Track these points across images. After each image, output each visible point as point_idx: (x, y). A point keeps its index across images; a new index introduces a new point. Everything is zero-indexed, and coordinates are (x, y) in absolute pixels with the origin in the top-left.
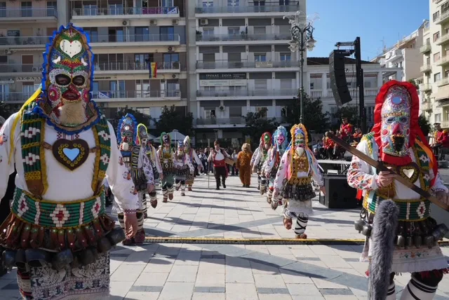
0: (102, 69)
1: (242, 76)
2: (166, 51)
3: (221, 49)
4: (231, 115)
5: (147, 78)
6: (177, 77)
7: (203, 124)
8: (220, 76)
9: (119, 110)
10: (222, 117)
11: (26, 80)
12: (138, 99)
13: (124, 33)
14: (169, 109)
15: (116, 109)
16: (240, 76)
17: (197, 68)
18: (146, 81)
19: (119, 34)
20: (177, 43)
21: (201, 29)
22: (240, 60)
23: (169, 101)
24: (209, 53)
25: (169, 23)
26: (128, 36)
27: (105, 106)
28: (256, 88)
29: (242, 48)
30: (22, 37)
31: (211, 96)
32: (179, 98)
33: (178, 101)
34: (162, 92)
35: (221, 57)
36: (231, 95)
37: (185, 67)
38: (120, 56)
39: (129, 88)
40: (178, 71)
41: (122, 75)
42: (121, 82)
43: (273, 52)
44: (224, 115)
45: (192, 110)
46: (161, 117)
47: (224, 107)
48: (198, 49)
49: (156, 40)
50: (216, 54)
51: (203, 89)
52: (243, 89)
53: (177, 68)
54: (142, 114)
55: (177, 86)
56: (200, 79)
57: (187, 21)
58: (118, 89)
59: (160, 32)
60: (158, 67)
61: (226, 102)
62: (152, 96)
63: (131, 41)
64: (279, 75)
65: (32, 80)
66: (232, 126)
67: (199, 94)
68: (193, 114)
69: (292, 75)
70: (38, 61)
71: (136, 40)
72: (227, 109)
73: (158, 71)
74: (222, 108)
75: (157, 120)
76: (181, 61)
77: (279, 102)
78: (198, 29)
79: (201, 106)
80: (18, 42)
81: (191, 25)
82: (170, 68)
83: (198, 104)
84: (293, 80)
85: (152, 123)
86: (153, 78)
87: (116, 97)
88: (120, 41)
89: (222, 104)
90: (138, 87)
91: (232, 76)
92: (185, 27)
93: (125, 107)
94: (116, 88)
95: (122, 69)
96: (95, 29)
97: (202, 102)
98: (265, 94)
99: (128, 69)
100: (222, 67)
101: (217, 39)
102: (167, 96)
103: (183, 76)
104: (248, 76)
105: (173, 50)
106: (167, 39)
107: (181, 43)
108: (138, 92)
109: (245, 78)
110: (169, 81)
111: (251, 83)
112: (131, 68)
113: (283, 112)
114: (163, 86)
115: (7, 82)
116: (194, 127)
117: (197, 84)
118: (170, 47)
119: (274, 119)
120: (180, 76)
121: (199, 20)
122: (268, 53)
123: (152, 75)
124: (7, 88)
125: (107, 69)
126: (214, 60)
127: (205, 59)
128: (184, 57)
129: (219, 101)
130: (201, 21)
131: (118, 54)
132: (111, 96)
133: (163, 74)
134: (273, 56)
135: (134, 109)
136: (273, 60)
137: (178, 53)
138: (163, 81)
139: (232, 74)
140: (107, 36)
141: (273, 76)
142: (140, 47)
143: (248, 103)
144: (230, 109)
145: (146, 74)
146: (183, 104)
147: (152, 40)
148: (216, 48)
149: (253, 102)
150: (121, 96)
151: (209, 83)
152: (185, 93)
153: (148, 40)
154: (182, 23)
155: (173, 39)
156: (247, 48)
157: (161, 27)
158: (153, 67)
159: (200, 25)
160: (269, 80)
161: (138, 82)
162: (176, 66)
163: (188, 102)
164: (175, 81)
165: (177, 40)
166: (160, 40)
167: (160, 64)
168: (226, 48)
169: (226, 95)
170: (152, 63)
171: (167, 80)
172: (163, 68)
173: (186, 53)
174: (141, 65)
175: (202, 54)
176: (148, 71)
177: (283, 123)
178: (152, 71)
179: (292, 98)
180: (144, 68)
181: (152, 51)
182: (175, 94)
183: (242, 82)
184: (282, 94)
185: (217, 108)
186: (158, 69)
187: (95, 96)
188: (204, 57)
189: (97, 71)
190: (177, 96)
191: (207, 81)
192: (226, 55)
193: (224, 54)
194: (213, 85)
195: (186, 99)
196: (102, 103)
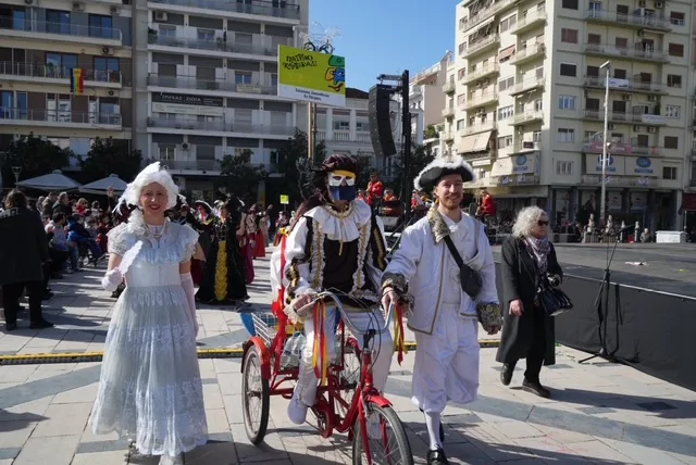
1: (218, 101)
2: (98, 52)
3: (186, 60)
4: (198, 157)
5: (67, 91)
6: (116, 95)
8: (184, 99)
9: (16, 139)
10: (185, 159)
12: (50, 122)
13: (28, 17)
14: (104, 143)
15: (11, 136)
16: (214, 102)
17: (148, 84)
18: (63, 97)
19: (17, 18)
20: (118, 43)
21: (156, 27)
22: (215, 78)
23: (103, 130)
24: (168, 63)
25: (105, 11)
26: (34, 22)
28: (236, 121)
29: (218, 62)
31: (168, 127)
32: (119, 127)
33: (116, 131)
34: (91, 115)
35: (186, 71)
36: (199, 128)
37: (129, 81)
38: (20, 52)
39: (35, 104)
40: (119, 85)
41: (25, 83)
42: (21, 94)
43: (262, 72)
44: (189, 155)
45: (139, 146)
46: (89, 153)
47: (189, 145)
48: (150, 56)
49: (82, 34)
50: (179, 66)
51: (158, 115)
52: (217, 120)
53: (117, 80)
54: (58, 148)
55: (117, 109)
56: (153, 100)
57: (134, 11)
58: (15, 106)
59: (90, 24)
60: (84, 77)
61: (192, 138)
62: (74, 120)
63: (39, 30)
64: (269, 105)
66: (200, 173)
67: (150, 123)
68: (143, 153)
69: (287, 107)
71: (48, 30)
72: (193, 148)
73: (86, 83)
74: (185, 146)
75: (84, 159)
76: (124, 71)
77: (268, 143)
78: (151, 25)
79: (153, 141)
81: (140, 18)
82: (106, 80)
83: (150, 138)
84: (288, 114)
85: (73, 161)
86: (77, 93)
87: (12, 118)
88: (20, 29)
89: (186, 140)
90: (51, 104)
91: (202, 100)
92: (130, 22)
93: (27, 133)
94: (11, 103)
95: (22, 73)
97: (155, 135)
98: (250, 130)
99: (34, 75)
100: (189, 87)
101: (181, 44)
102: (100, 121)
103: (126, 94)
104: (225, 104)
105: (111, 52)
106: (100, 35)
107: (124, 43)
108: (50, 113)
109: (220, 105)
110: (102, 100)
111: (230, 113)
112: (38, 73)
113: (273, 156)
114: (92, 106)
117: (147, 109)
118: (106, 48)
119: (262, 166)
120: (121, 93)
121: (154, 13)
122: (254, 74)
123: (76, 88)
126: (176, 75)
127: (161, 72)
128: (130, 62)
129: (181, 136)
130: (157, 15)
131: (15, 49)
132: (3, 115)
133: (93, 88)
134: (262, 77)
135: (44, 139)
136: (262, 83)
137: (118, 58)
138: (93, 98)
139: (202, 97)
141: (262, 105)
142: (55, 42)
143: (225, 142)
144: (198, 149)
145: (64, 85)
146: (126, 136)
147: (75, 34)
148: (179, 58)
149: (232, 141)
150: (21, 116)
151: (166, 107)
152: (128, 119)
153: (69, 33)
154: (125, 13)
155: (111, 36)
156: (225, 62)
157: (90, 15)
158: (77, 76)
159: (154, 20)
160: (254, 112)
161: (51, 96)
162: (114, 78)
164: (114, 101)
165: (118, 38)
166: (90, 35)
167: (89, 71)
168: (193, 59)
169: (191, 128)
170: (75, 70)
171: (101, 98)
172: (93, 79)
173: (131, 59)
174: (58, 70)
175: (156, 64)
176: (68, 81)
177: (273, 172)
178: (76, 82)
179: (286, 138)
180: (62, 76)
181: (77, 50)
182: (112, 121)
183: (217, 111)
184: (273, 131)
185: (177, 145)
186: (86, 79)
188: (159, 69)
190: (116, 123)
191: (164, 104)
192: (193, 69)
193: (191, 67)
194: (172, 111)
195: (129, 129)
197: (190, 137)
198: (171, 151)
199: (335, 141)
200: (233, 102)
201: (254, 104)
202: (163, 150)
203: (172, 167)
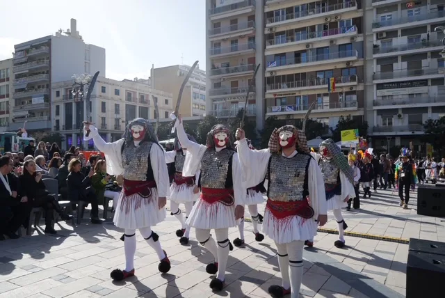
0: (289, 87)
1: (424, 83)
2: (344, 66)
3: (400, 59)
4: (410, 123)
5: (326, 91)
6: (354, 89)
7: (379, 130)
8: (399, 85)
10: (400, 124)
11: (233, 100)
12: (319, 110)
13: (307, 55)
14: (345, 119)
15: (299, 120)
16: (421, 84)
17: (373, 79)
18: (326, 95)
19: (303, 56)
20: (355, 58)
21: (378, 43)
22: (421, 67)
23: (346, 111)
24: (387, 64)
25: (347, 41)
26: (310, 57)
27: (291, 118)
28: (439, 94)
29: (424, 55)
30: (231, 68)
31: (387, 104)
32: (356, 108)
33: (353, 111)
34: (340, 103)
35: (400, 66)
36: (411, 102)
37: (362, 79)
38: (304, 74)
39: (312, 100)
40: (355, 83)
41: (306, 90)
42: (305, 96)
44: (403, 122)
45: (368, 119)
46: (337, 126)
47: (402, 115)
48: (375, 61)
49: (335, 58)
50: (394, 64)
51: (380, 98)
52: (423, 96)
53: (354, 81)
55: (354, 97)
56: (378, 89)
57: (365, 36)
58: (302, 103)
59: (339, 50)
60: (336, 81)
61: (405, 110)
62: (331, 107)
63: (313, 61)
65: (238, 100)
66: (410, 133)
67: (375, 104)
68: (369, 123)
70: (243, 84)
71: (317, 60)
72: (406, 118)
73: (337, 85)
74: (400, 116)
75: (334, 129)
76: (358, 74)
78: (375, 43)
79: (378, 114)
80: (228, 71)
81: (368, 40)
82: (348, 81)
83: (375, 113)
85: (330, 131)
86: (331, 91)
87: (300, 109)
88: (304, 62)
89: (400, 112)
91: (411, 84)
92: (363, 43)
94: (300, 102)
95: (305, 85)
96: (283, 55)
97: (378, 111)
99: (310, 85)
100: (401, 76)
101: (396, 50)
102: (345, 106)
103: (360, 88)
104: (429, 83)
105: (351, 64)
106: (344, 56)
107: (359, 57)
108: (318, 105)
109: (426, 85)
110: (347, 93)
111: (434, 90)
112: (312, 84)
114: (341, 98)
115: (221, 102)
116: (370, 134)
117: (374, 94)
118: (348, 63)
120: (357, 87)
121: (377, 34)
123: (331, 88)
124: (221, 107)
125: (292, 86)
126: (392, 70)
127: (382, 70)
128: (362, 68)
129: (397, 109)
130: (379, 35)
131: (302, 73)
132: (295, 109)
133: (341, 87)
135: (314, 120)
137: (355, 67)
139: (412, 82)
140: (293, 59)
142: (320, 65)
143: (430, 110)
144: (409, 117)
145: (325, 88)
146: (361, 113)
147: (331, 58)
148: (395, 59)
149: (435, 109)
150: (304, 108)
151: (386, 92)
152: (361, 103)
153: (328, 58)
154: (359, 39)
155: (351, 55)
156: (429, 54)
157: (340, 45)
158: (331, 82)
159: (378, 39)
161: (319, 95)
162: (353, 79)
163: (365, 111)
164: (352, 93)
165: (355, 55)
166: (339, 57)
167: (338, 78)
168: (405, 57)
169: (404, 103)
170: (331, 79)
171: (345, 92)
172: (341, 82)
173: (363, 66)
174: (321, 81)
175: (379, 66)
176: (327, 86)
178: (331, 85)
180: (324, 83)
181: (332, 67)
182: (351, 105)
183: (423, 89)
185: (394, 116)
186: (337, 83)
187: (283, 110)
188: (382, 69)
189: (285, 89)
190: (354, 106)
191: (385, 90)
192: (405, 64)
193: (403, 63)
194: (391, 94)
195: (362, 109)
196: (289, 115)
197: (403, 109)
198: (390, 120)
200: (436, 81)
202: (384, 120)
203: (391, 130)
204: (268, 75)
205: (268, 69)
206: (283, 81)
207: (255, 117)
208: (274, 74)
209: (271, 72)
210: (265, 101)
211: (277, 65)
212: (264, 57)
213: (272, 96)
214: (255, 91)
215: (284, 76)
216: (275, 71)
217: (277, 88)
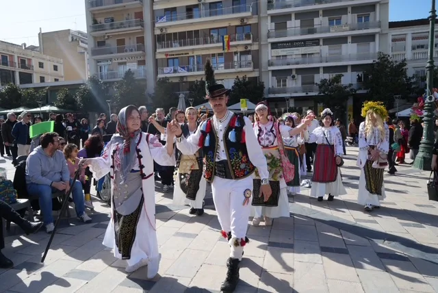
0: (181, 46)
1: (316, 42)
2: (238, 23)
3: (293, 17)
4: (303, 84)
5: (221, 51)
6: (249, 48)
7: (274, 93)
8: (292, 44)
10: (294, 85)
11: (120, 61)
13: (200, 10)
14: (241, 79)
15: (194, 82)
16: (313, 43)
17: (268, 37)
18: (220, 55)
19: (195, 12)
20: (249, 14)
22: (313, 25)
23: (242, 72)
24: (280, 21)
26: (203, 12)
27: (185, 80)
28: (330, 54)
29: (315, 13)
30: (117, 22)
31: (283, 65)
32: (251, 69)
33: (249, 72)
34: (235, 63)
35: (294, 24)
36: (304, 63)
37: (257, 38)
38: (197, 32)
40: (250, 42)
41: (199, 49)
42: (198, 56)
43: (349, 15)
44: (296, 83)
45: (264, 79)
46: (233, 87)
47: (296, 75)
48: (269, 18)
49: (228, 13)
50: (288, 22)
51: (275, 58)
52: (316, 56)
53: (249, 39)
55: (250, 57)
56: (272, 48)
59: (233, 5)
60: (230, 40)
61: (298, 70)
62: (225, 68)
63: (206, 16)
64: (356, 39)
65: (125, 61)
66: (304, 94)
67: (270, 64)
68: (265, 84)
69: (371, 37)
70: (131, 42)
71: (211, 15)
72: (299, 78)
73: (231, 43)
74: (293, 77)
76: (253, 32)
77: (355, 68)
79: (273, 76)
80: (112, 27)
82: (243, 40)
83: (270, 74)
84: (372, 43)
86: (226, 51)
87: (194, 71)
88: (196, 17)
89: (294, 73)
90: (214, 60)
91: (304, 43)
94: (194, 63)
95: (198, 44)
96: (174, 9)
97: (273, 72)
98: (340, 60)
99: (204, 44)
100: (295, 35)
101: (289, 6)
102: (240, 67)
103: (255, 47)
104: (321, 43)
105: (245, 21)
106: (239, 11)
107: (253, 14)
109: (318, 44)
111: (325, 50)
112: (205, 42)
114: (236, 58)
115: (106, 63)
116: (266, 96)
117: (269, 54)
118: (242, 19)
119: (351, 85)
120: (252, 47)
122: (344, 17)
123: (226, 47)
124: (106, 67)
125: (185, 45)
126: (286, 28)
127: (276, 28)
128: (257, 25)
129: (291, 70)
131: (195, 31)
132: (189, 70)
133: (236, 46)
134: (350, 18)
136: (349, 22)
137: (250, 24)
139: (305, 41)
140: (185, 14)
141: (349, 40)
142: (214, 21)
143: (321, 70)
144: (303, 79)
145: (219, 47)
146: (256, 74)
147: (225, 14)
148: (288, 16)
149: (326, 69)
150: (198, 69)
151: (281, 52)
152: (256, 64)
153: (222, 14)
155: (245, 10)
156: (321, 12)
158: (226, 40)
160: (344, 46)
161: (213, 55)
162: (248, 37)
163: (260, 72)
164: (248, 52)
165: (249, 11)
166: (233, 13)
167: (233, 36)
168: (299, 15)
169: (297, 64)
170: (225, 36)
171: (241, 52)
172: (235, 40)
173: (258, 23)
174: (215, 39)
175: (273, 24)
176: (221, 44)
177: (360, 89)
178: (226, 44)
179: (370, 61)
180: (218, 41)
181: (225, 24)
182: (247, 66)
183: (315, 49)
184: (359, 58)
185: (288, 77)
186: (232, 41)
187: (175, 71)
188: (275, 26)
189: (176, 48)
190: (250, 66)
191: (279, 50)
192: (298, 23)
193: (296, 21)
194: (284, 54)
195: (258, 70)
196: (182, 77)
198: (285, 81)
199: (414, 60)
200: (328, 41)
201: (343, 40)
202: (279, 82)
203: (285, 92)
204: (158, 32)
205: (157, 25)
206: (175, 39)
207: (145, 80)
208: (164, 31)
209: (161, 29)
210: (156, 61)
211: (167, 20)
212: (153, 12)
213: (164, 57)
214: (144, 51)
215: (175, 34)
216: (166, 28)
217: (168, 47)
